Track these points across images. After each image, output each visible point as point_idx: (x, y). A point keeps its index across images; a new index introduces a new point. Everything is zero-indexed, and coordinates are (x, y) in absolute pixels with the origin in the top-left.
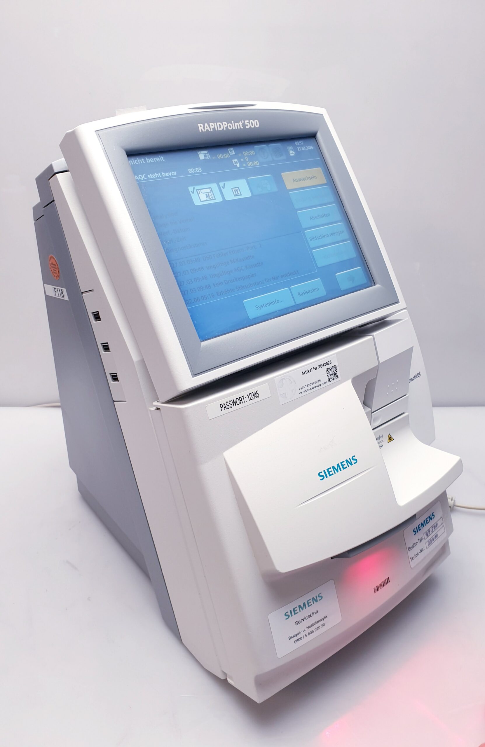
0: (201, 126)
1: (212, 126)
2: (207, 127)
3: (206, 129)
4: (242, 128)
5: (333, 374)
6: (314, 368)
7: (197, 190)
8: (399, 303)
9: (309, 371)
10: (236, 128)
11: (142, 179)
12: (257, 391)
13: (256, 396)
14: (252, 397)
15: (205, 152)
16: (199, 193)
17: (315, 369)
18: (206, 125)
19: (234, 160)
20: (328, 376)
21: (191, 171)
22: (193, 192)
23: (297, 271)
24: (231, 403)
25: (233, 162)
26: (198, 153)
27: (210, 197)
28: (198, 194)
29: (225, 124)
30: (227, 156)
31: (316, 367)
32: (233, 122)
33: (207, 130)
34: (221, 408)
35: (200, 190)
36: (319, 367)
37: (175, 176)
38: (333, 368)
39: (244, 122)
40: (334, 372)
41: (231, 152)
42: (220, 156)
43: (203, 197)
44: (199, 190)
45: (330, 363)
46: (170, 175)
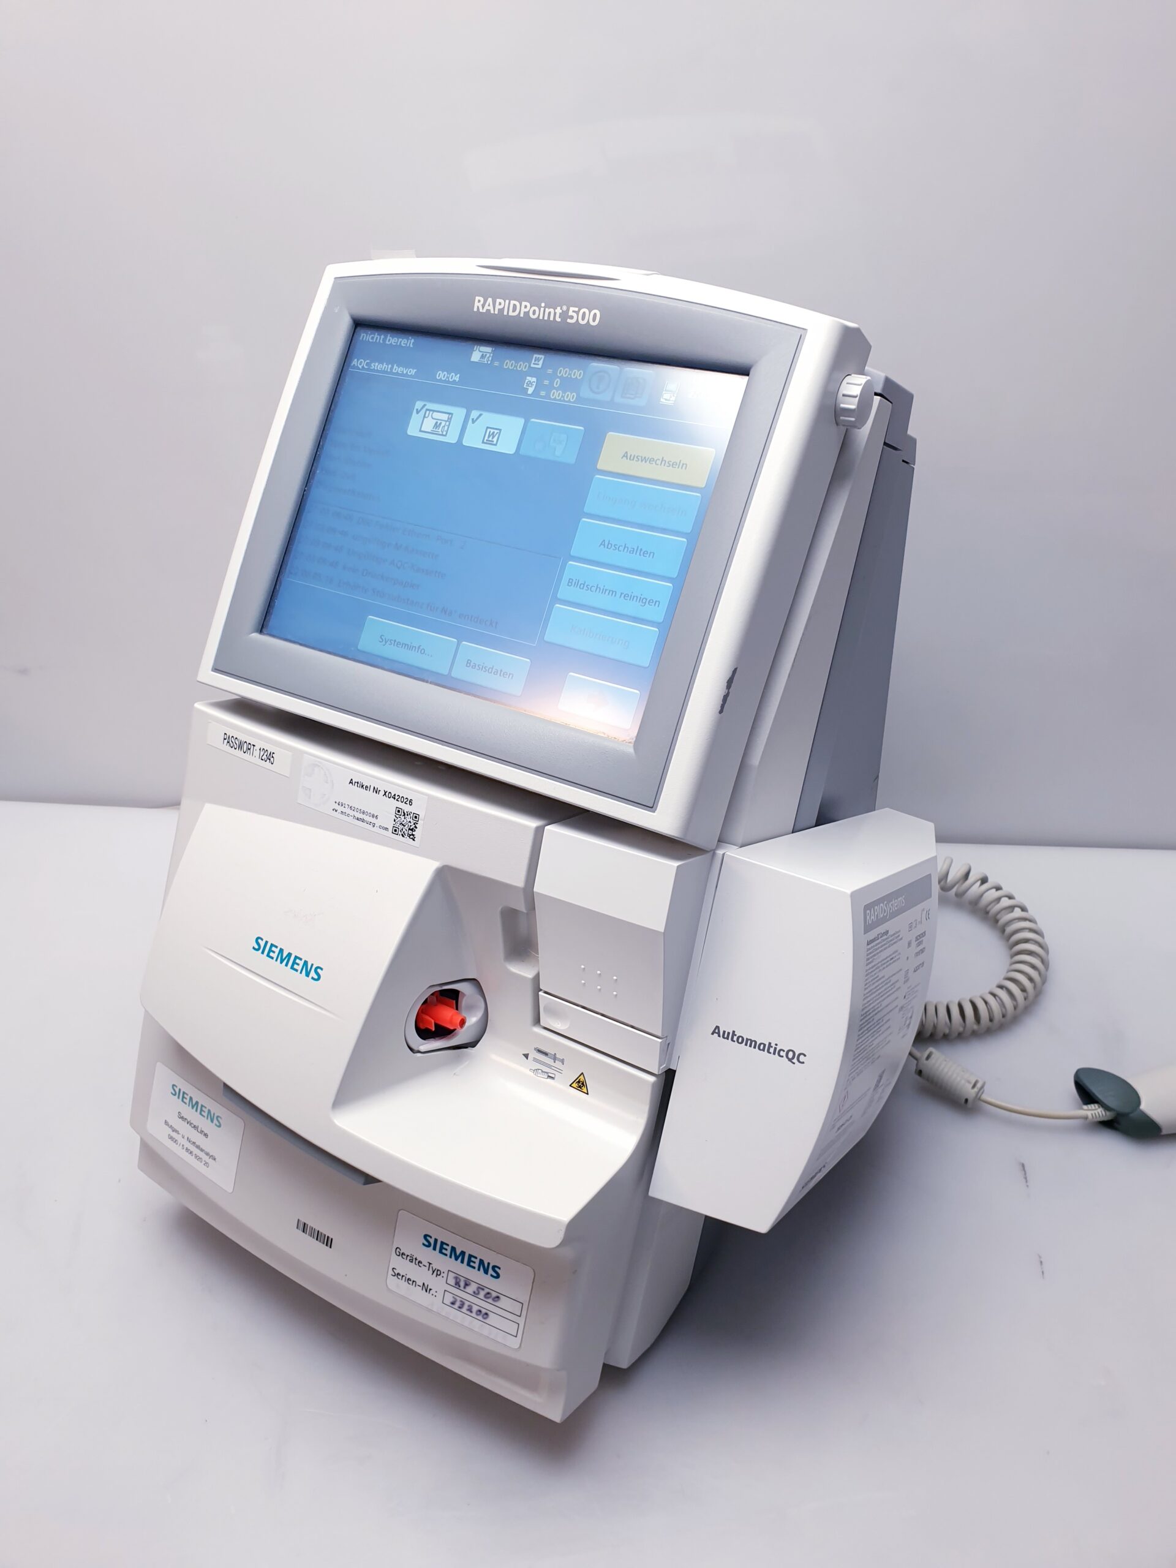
0: (479, 301)
1: (500, 304)
2: (489, 305)
3: (486, 307)
4: (558, 319)
5: (407, 826)
6: (374, 788)
7: (427, 410)
8: (654, 812)
9: (364, 787)
10: (546, 318)
11: (360, 367)
12: (273, 753)
13: (270, 759)
14: (265, 757)
15: (487, 350)
16: (427, 415)
17: (376, 791)
18: (490, 300)
19: (529, 378)
20: (395, 821)
21: (442, 376)
22: (418, 412)
23: (497, 623)
24: (237, 743)
25: (527, 381)
26: (475, 349)
27: (440, 430)
28: (424, 417)
29: (526, 307)
30: (522, 366)
31: (379, 791)
32: (543, 305)
33: (488, 311)
34: (225, 739)
35: (431, 412)
36: (385, 794)
37: (411, 376)
38: (412, 815)
39: (568, 310)
40: (410, 824)
41: (536, 362)
42: (509, 364)
43: (429, 425)
44: (430, 410)
45: (408, 802)
46: (405, 372)
